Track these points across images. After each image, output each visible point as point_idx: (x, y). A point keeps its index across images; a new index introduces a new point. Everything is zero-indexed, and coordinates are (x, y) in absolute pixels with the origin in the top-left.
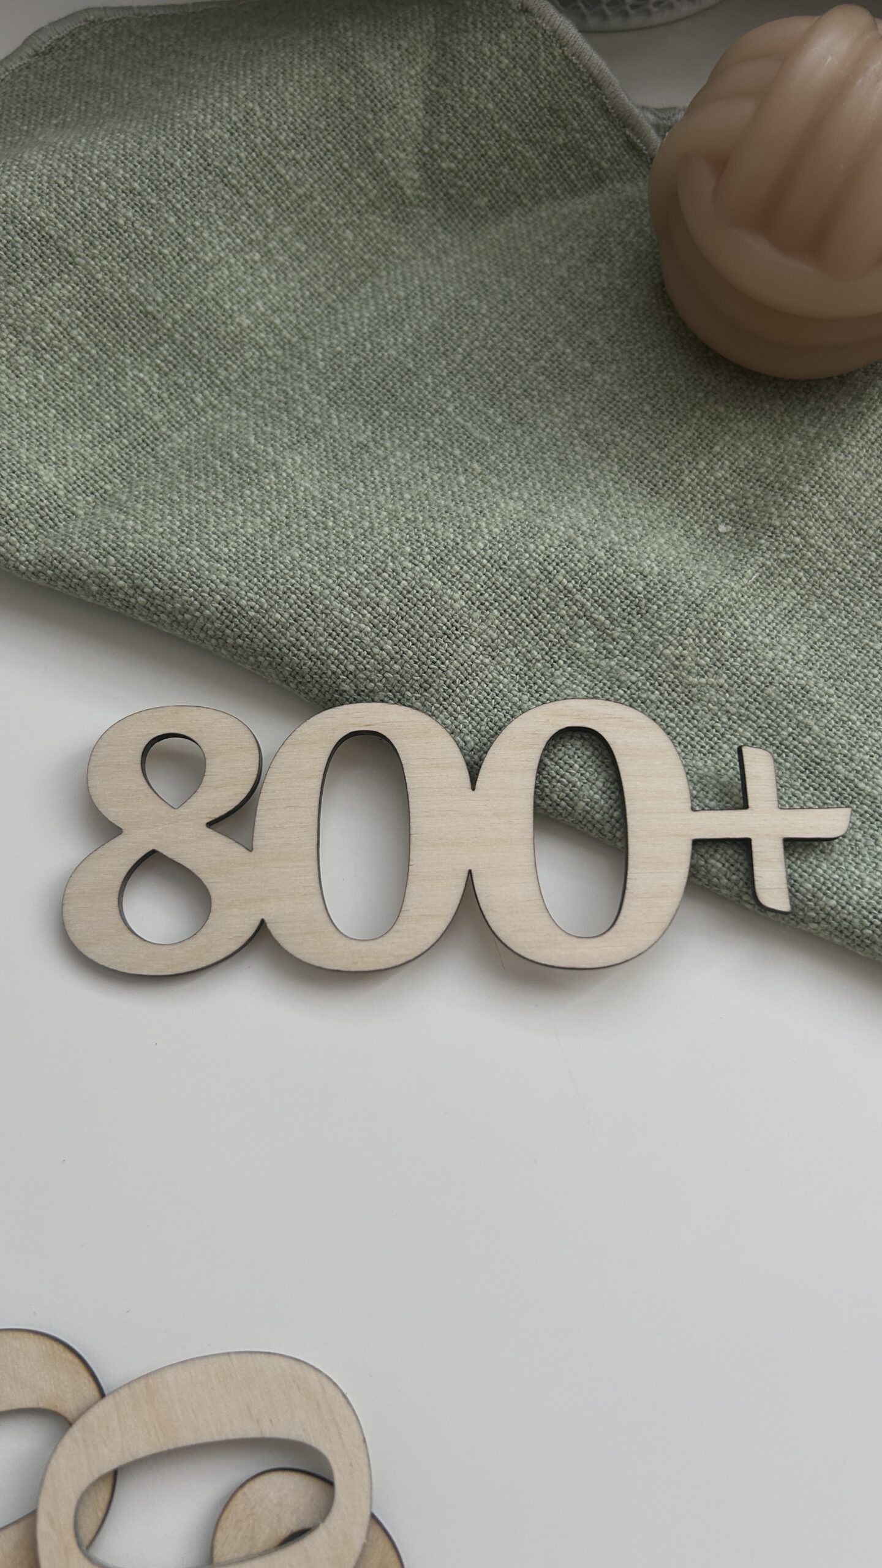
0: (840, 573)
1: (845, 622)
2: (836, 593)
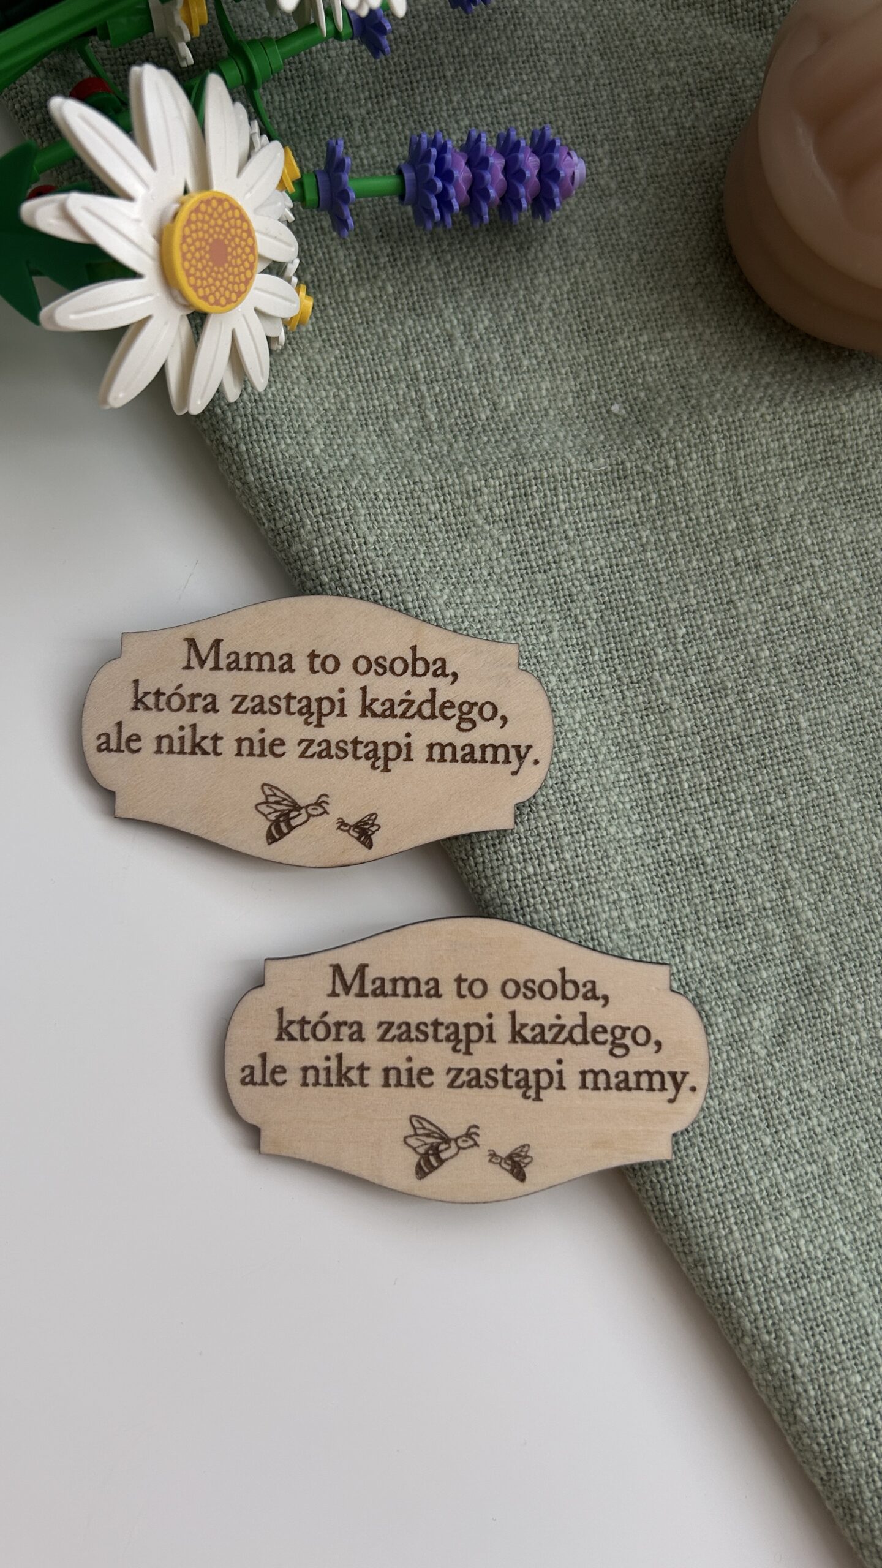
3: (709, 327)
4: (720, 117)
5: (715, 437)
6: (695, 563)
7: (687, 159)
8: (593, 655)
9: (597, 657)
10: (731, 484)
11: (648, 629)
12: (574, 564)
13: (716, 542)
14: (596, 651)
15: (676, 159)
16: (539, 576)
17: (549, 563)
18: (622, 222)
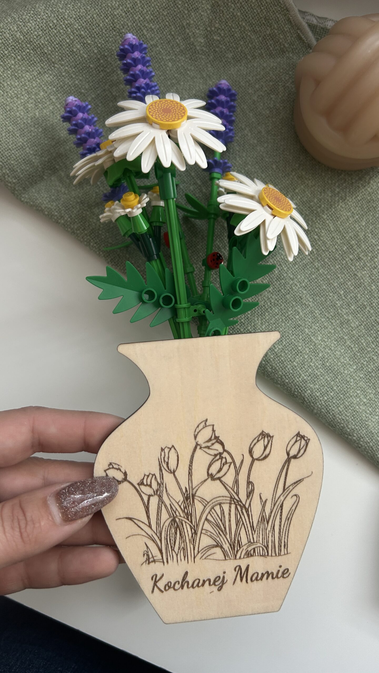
0: (330, 252)
1: (326, 273)
2: (326, 260)
3: (310, 180)
4: (282, 97)
5: (327, 222)
6: (337, 267)
7: (277, 119)
8: (316, 314)
9: (318, 314)
10: (339, 234)
11: (330, 296)
12: (297, 286)
13: (342, 256)
14: (316, 312)
15: (273, 121)
16: (287, 296)
17: (288, 290)
18: (264, 155)
